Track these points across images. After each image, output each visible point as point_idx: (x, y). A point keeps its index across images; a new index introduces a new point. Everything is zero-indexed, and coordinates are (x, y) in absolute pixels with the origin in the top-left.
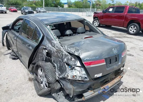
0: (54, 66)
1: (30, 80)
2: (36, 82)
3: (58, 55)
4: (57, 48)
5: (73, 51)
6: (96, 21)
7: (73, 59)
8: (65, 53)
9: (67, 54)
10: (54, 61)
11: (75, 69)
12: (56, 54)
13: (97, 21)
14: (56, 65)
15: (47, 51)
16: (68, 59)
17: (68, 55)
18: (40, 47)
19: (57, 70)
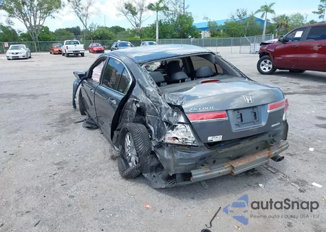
0: (150, 132)
1: (113, 158)
2: (122, 160)
3: (154, 110)
4: (153, 99)
5: (175, 101)
6: (265, 62)
7: (175, 114)
8: (165, 105)
9: (168, 106)
10: (149, 122)
11: (177, 129)
12: (152, 108)
13: (268, 61)
14: (152, 128)
15: (138, 106)
16: (168, 115)
17: (168, 108)
18: (129, 101)
19: (153, 136)
